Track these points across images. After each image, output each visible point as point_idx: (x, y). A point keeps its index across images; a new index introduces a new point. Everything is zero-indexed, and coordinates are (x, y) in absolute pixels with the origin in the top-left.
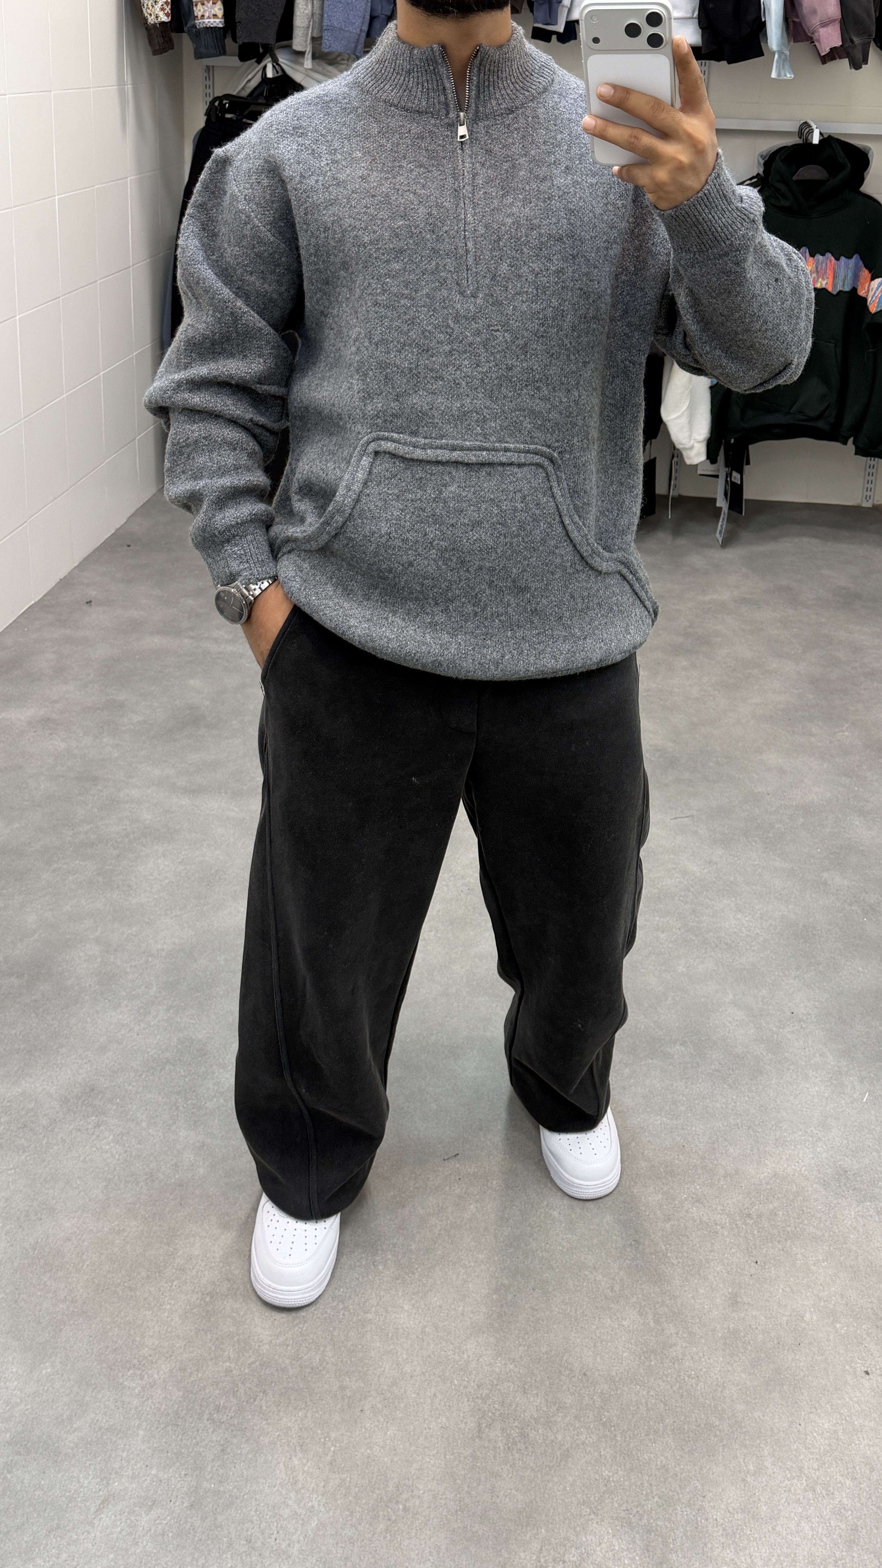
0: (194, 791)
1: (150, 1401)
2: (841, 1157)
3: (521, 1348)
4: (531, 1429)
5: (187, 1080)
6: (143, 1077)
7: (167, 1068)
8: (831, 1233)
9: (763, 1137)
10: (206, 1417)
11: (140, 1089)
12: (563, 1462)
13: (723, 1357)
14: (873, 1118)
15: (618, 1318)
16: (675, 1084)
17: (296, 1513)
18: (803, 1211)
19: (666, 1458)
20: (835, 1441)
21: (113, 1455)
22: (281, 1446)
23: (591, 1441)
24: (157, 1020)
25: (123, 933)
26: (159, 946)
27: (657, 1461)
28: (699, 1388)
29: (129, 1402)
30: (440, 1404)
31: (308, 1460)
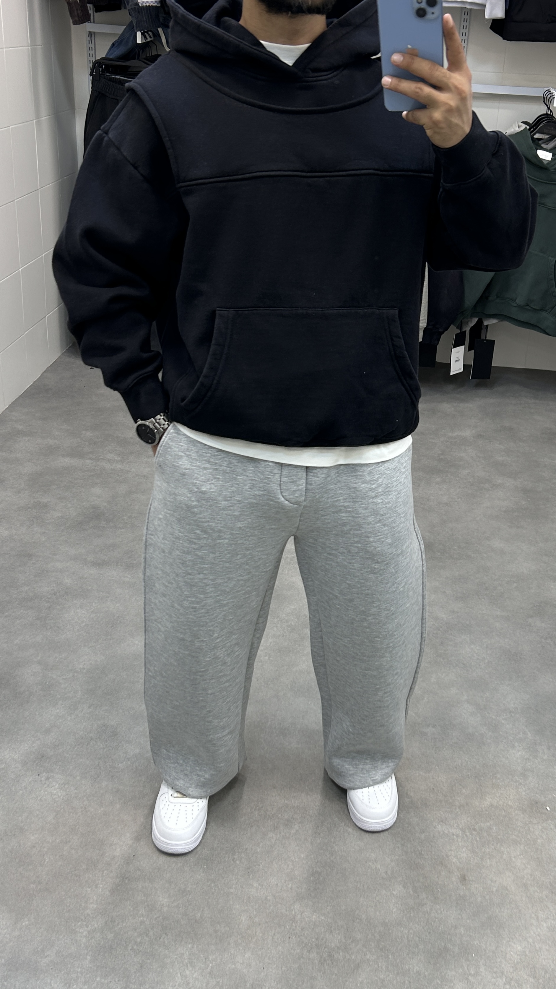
0: (100, 564)
1: (93, 940)
2: (534, 794)
3: (329, 908)
4: (335, 953)
5: (105, 750)
6: (76, 749)
7: (91, 743)
8: (526, 839)
9: (485, 783)
10: (129, 948)
11: (74, 756)
12: (355, 971)
13: (456, 911)
15: (390, 890)
18: (509, 826)
19: (419, 967)
20: (524, 956)
21: (72, 970)
22: (178, 964)
23: (373, 959)
24: (82, 713)
25: (56, 658)
26: (81, 666)
27: (413, 969)
28: (440, 928)
29: (80, 940)
30: (278, 939)
31: (195, 971)
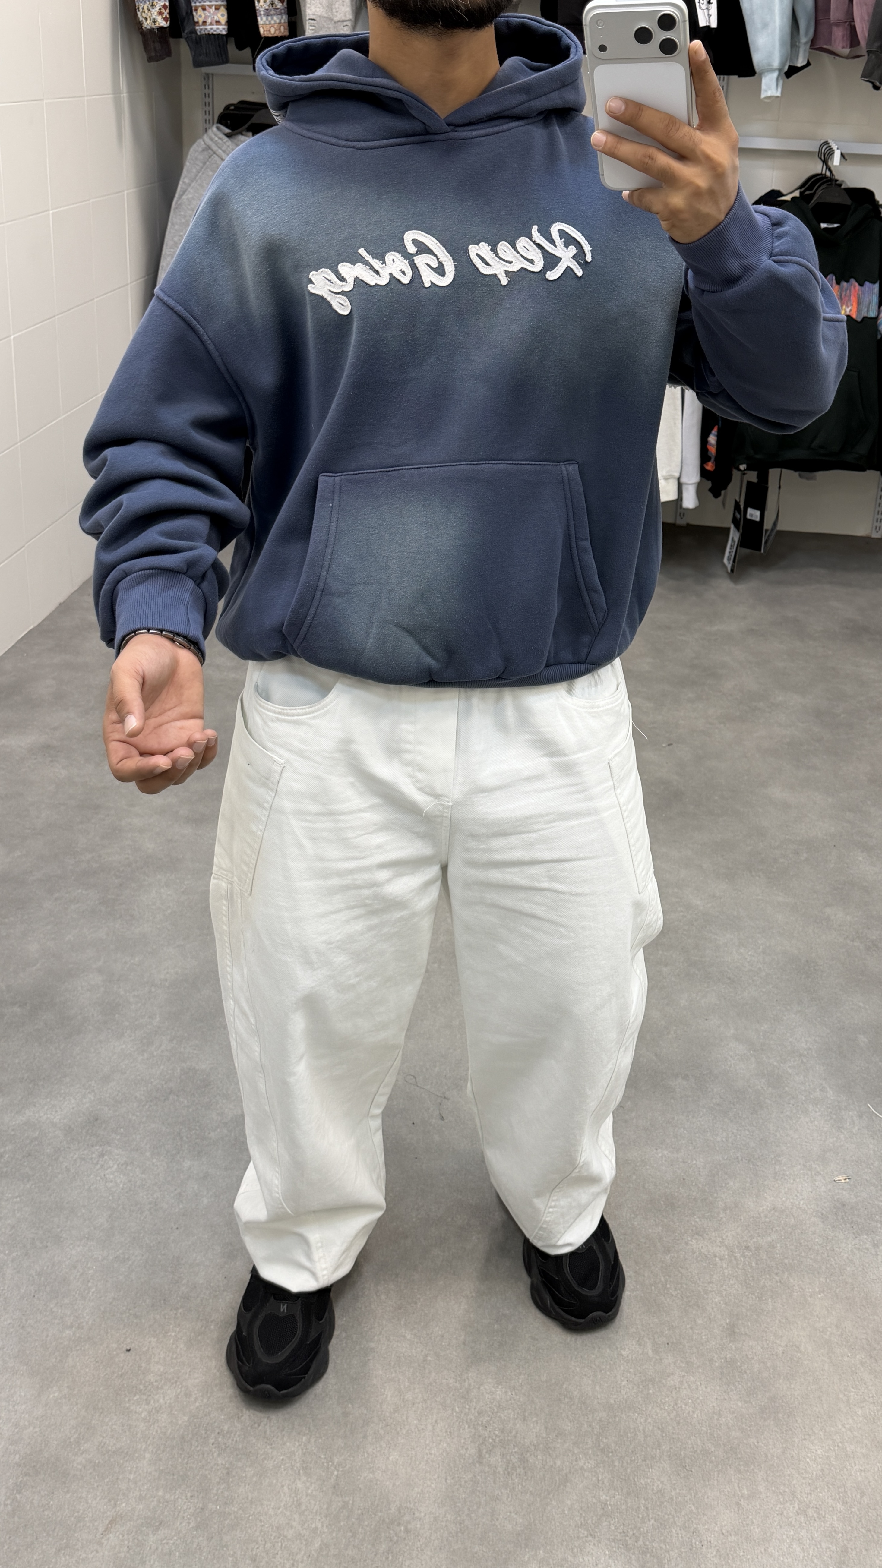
1: (156, 1425)
2: (840, 1191)
3: (522, 1377)
4: (531, 1455)
5: (191, 1110)
6: (147, 1107)
7: (171, 1098)
8: (828, 1266)
9: (763, 1171)
10: (212, 1441)
11: (144, 1119)
12: (562, 1487)
13: (720, 1386)
14: (872, 1152)
15: (617, 1348)
16: (676, 1118)
17: (300, 1534)
18: (800, 1243)
19: (662, 1482)
20: (827, 1466)
21: (121, 1477)
22: (285, 1470)
23: (590, 1466)
24: (160, 1051)
25: (126, 963)
26: (162, 976)
27: (653, 1485)
28: (695, 1416)
29: (136, 1426)
30: (441, 1431)
31: (311, 1483)
